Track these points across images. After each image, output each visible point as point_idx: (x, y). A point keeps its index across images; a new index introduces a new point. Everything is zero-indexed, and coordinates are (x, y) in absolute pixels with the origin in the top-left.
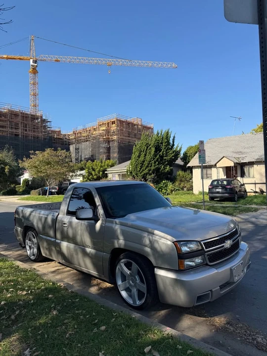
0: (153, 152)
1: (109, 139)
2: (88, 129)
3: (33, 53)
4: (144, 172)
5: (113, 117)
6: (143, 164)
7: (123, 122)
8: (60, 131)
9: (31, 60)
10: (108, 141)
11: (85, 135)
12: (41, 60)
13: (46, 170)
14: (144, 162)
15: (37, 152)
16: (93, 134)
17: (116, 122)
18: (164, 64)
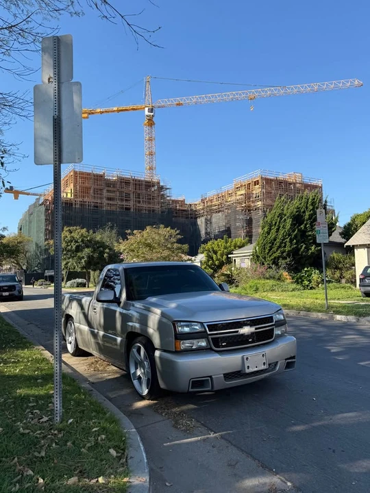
0: (288, 226)
1: (249, 207)
2: (220, 195)
3: (148, 99)
4: (275, 255)
5: (256, 175)
6: (273, 244)
7: (271, 180)
8: (184, 201)
9: (147, 109)
10: (248, 209)
11: (217, 203)
12: (159, 107)
13: (144, 254)
14: (275, 240)
15: (135, 232)
16: (226, 202)
17: (260, 181)
18: (340, 83)
